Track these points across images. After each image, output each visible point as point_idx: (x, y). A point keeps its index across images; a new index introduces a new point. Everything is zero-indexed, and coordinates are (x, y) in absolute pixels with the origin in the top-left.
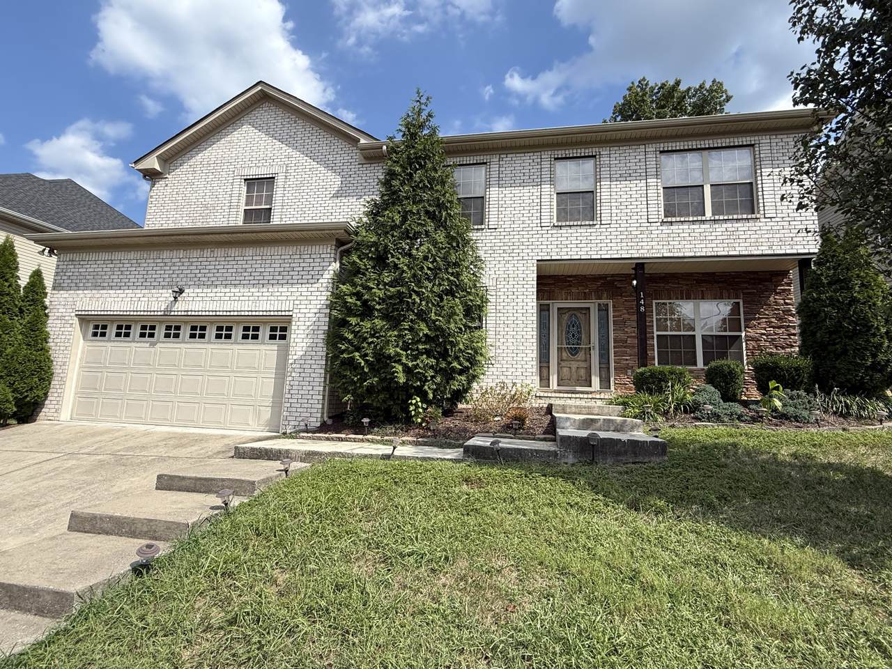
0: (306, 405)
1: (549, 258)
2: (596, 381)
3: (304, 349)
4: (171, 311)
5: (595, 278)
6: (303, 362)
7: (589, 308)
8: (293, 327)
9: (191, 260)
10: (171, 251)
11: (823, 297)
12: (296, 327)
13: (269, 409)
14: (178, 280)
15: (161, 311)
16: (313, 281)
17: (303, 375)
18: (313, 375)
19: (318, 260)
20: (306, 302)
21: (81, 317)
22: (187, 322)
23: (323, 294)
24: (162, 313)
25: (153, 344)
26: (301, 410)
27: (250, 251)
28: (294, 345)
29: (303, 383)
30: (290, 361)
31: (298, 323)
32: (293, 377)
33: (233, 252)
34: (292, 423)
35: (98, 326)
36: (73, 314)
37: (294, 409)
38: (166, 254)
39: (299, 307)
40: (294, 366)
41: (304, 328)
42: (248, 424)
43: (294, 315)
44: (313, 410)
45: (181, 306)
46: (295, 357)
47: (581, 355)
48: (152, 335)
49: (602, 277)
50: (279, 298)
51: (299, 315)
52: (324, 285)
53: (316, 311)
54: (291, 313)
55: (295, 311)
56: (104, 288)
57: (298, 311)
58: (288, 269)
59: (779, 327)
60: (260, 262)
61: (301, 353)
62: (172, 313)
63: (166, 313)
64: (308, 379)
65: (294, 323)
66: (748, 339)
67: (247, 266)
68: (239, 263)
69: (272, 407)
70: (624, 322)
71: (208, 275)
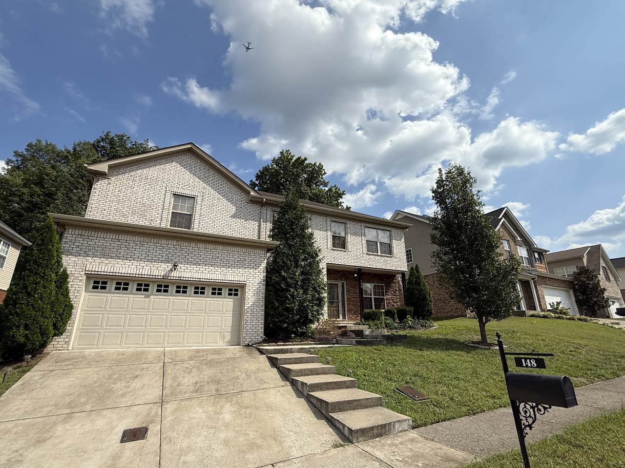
0: (255, 330)
1: (330, 262)
2: (341, 316)
3: (253, 301)
4: (168, 276)
5: (339, 271)
6: (252, 308)
7: (337, 284)
8: (246, 290)
9: (182, 247)
10: (167, 240)
11: (414, 287)
12: (248, 290)
13: (230, 333)
14: (173, 258)
15: (161, 276)
16: (256, 267)
17: (253, 315)
18: (258, 315)
19: (259, 257)
20: (253, 278)
21: (88, 275)
22: (174, 283)
23: (262, 274)
24: (162, 277)
25: (147, 297)
26: (253, 333)
27: (220, 247)
28: (248, 299)
29: (253, 319)
30: (246, 308)
31: (249, 288)
32: (247, 317)
33: (210, 246)
34: (248, 340)
35: (98, 283)
36: (84, 273)
37: (249, 333)
38: (163, 242)
39: (249, 279)
40: (247, 310)
41: (252, 290)
42: (217, 343)
43: (247, 284)
44: (259, 333)
45: (175, 274)
46: (248, 305)
47: (334, 305)
48: (146, 290)
49: (342, 271)
50: (238, 274)
51: (249, 284)
52: (262, 270)
53: (258, 282)
54: (245, 283)
55: (247, 281)
56: (112, 258)
57: (249, 282)
58: (242, 260)
59: (394, 295)
60: (226, 254)
61: (252, 303)
62: (169, 278)
63: (165, 277)
64: (255, 317)
65: (247, 288)
66: (387, 299)
67: (219, 255)
68: (214, 253)
69: (231, 332)
70: (350, 290)
71: (194, 257)
